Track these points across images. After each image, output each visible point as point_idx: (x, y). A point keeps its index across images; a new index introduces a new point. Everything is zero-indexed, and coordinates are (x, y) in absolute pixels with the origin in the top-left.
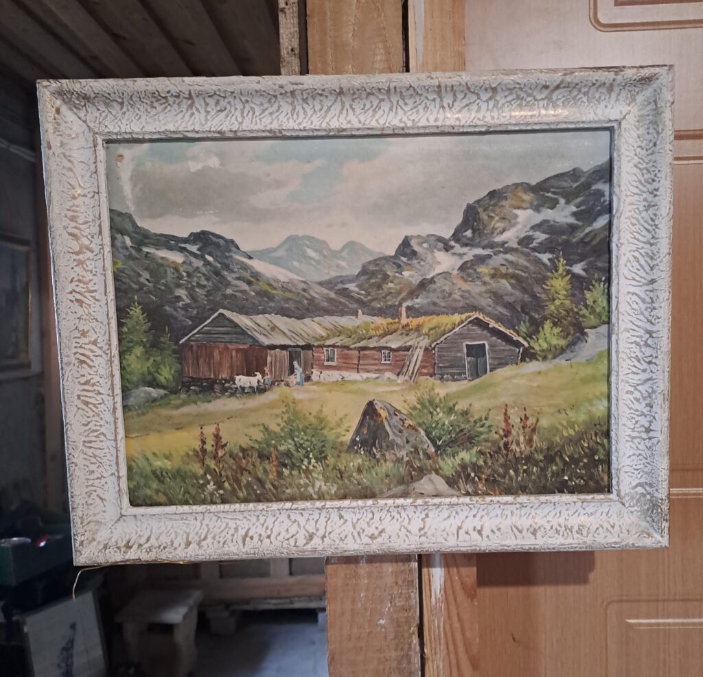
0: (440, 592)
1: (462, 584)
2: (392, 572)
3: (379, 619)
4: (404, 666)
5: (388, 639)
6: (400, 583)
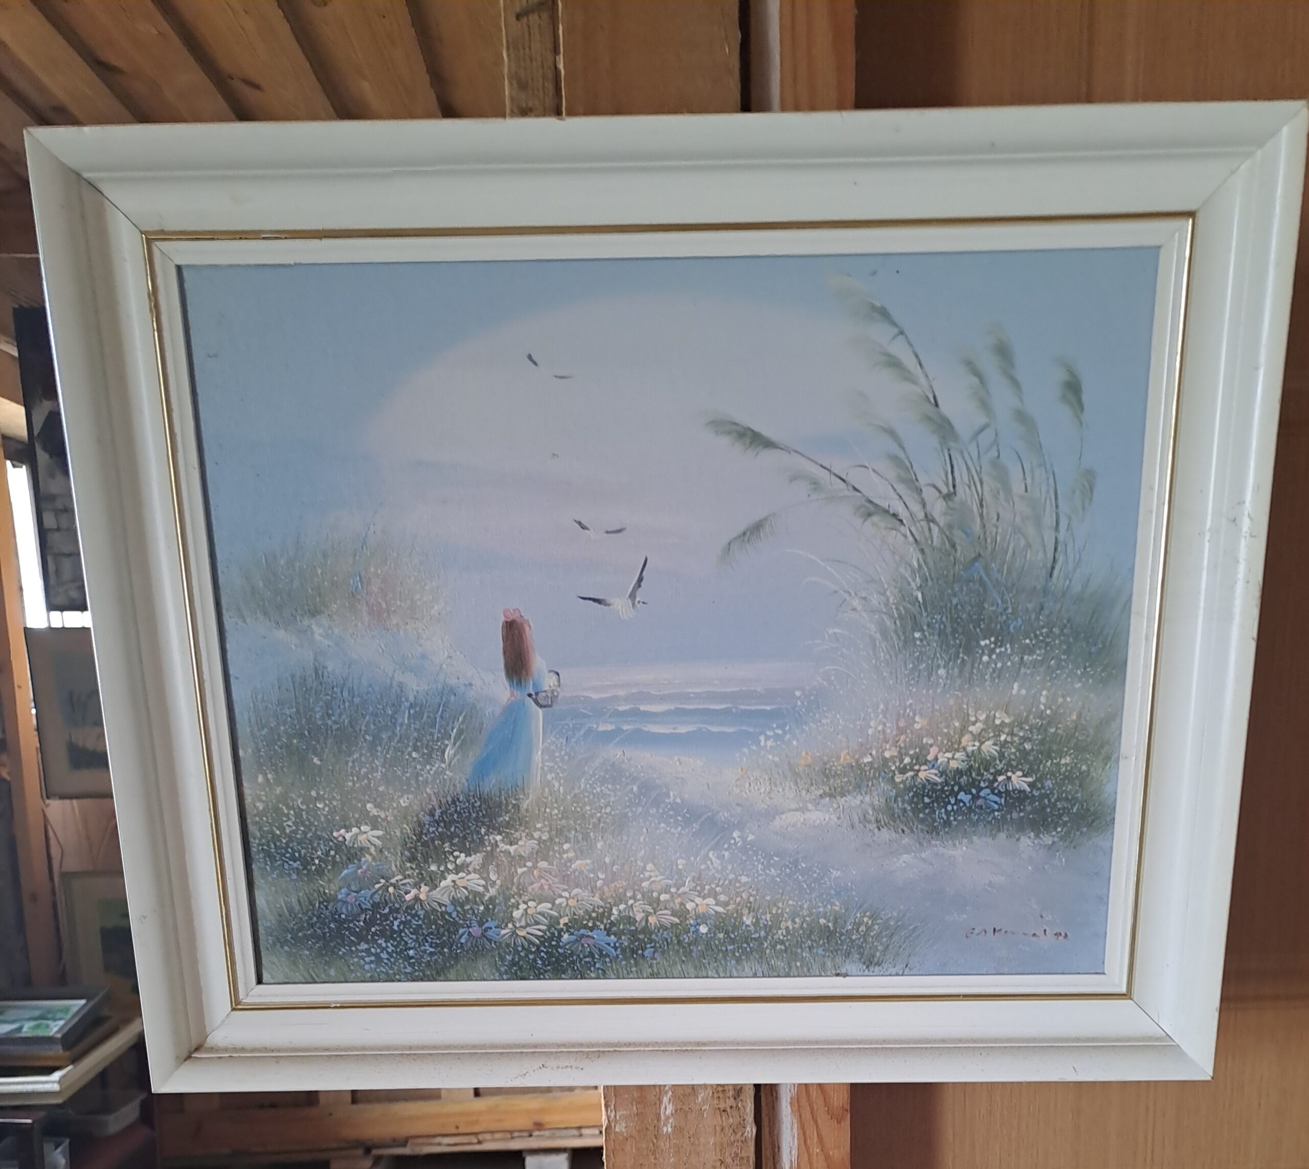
1: (827, 1158)
2: (715, 1144)
6: (729, 1160)
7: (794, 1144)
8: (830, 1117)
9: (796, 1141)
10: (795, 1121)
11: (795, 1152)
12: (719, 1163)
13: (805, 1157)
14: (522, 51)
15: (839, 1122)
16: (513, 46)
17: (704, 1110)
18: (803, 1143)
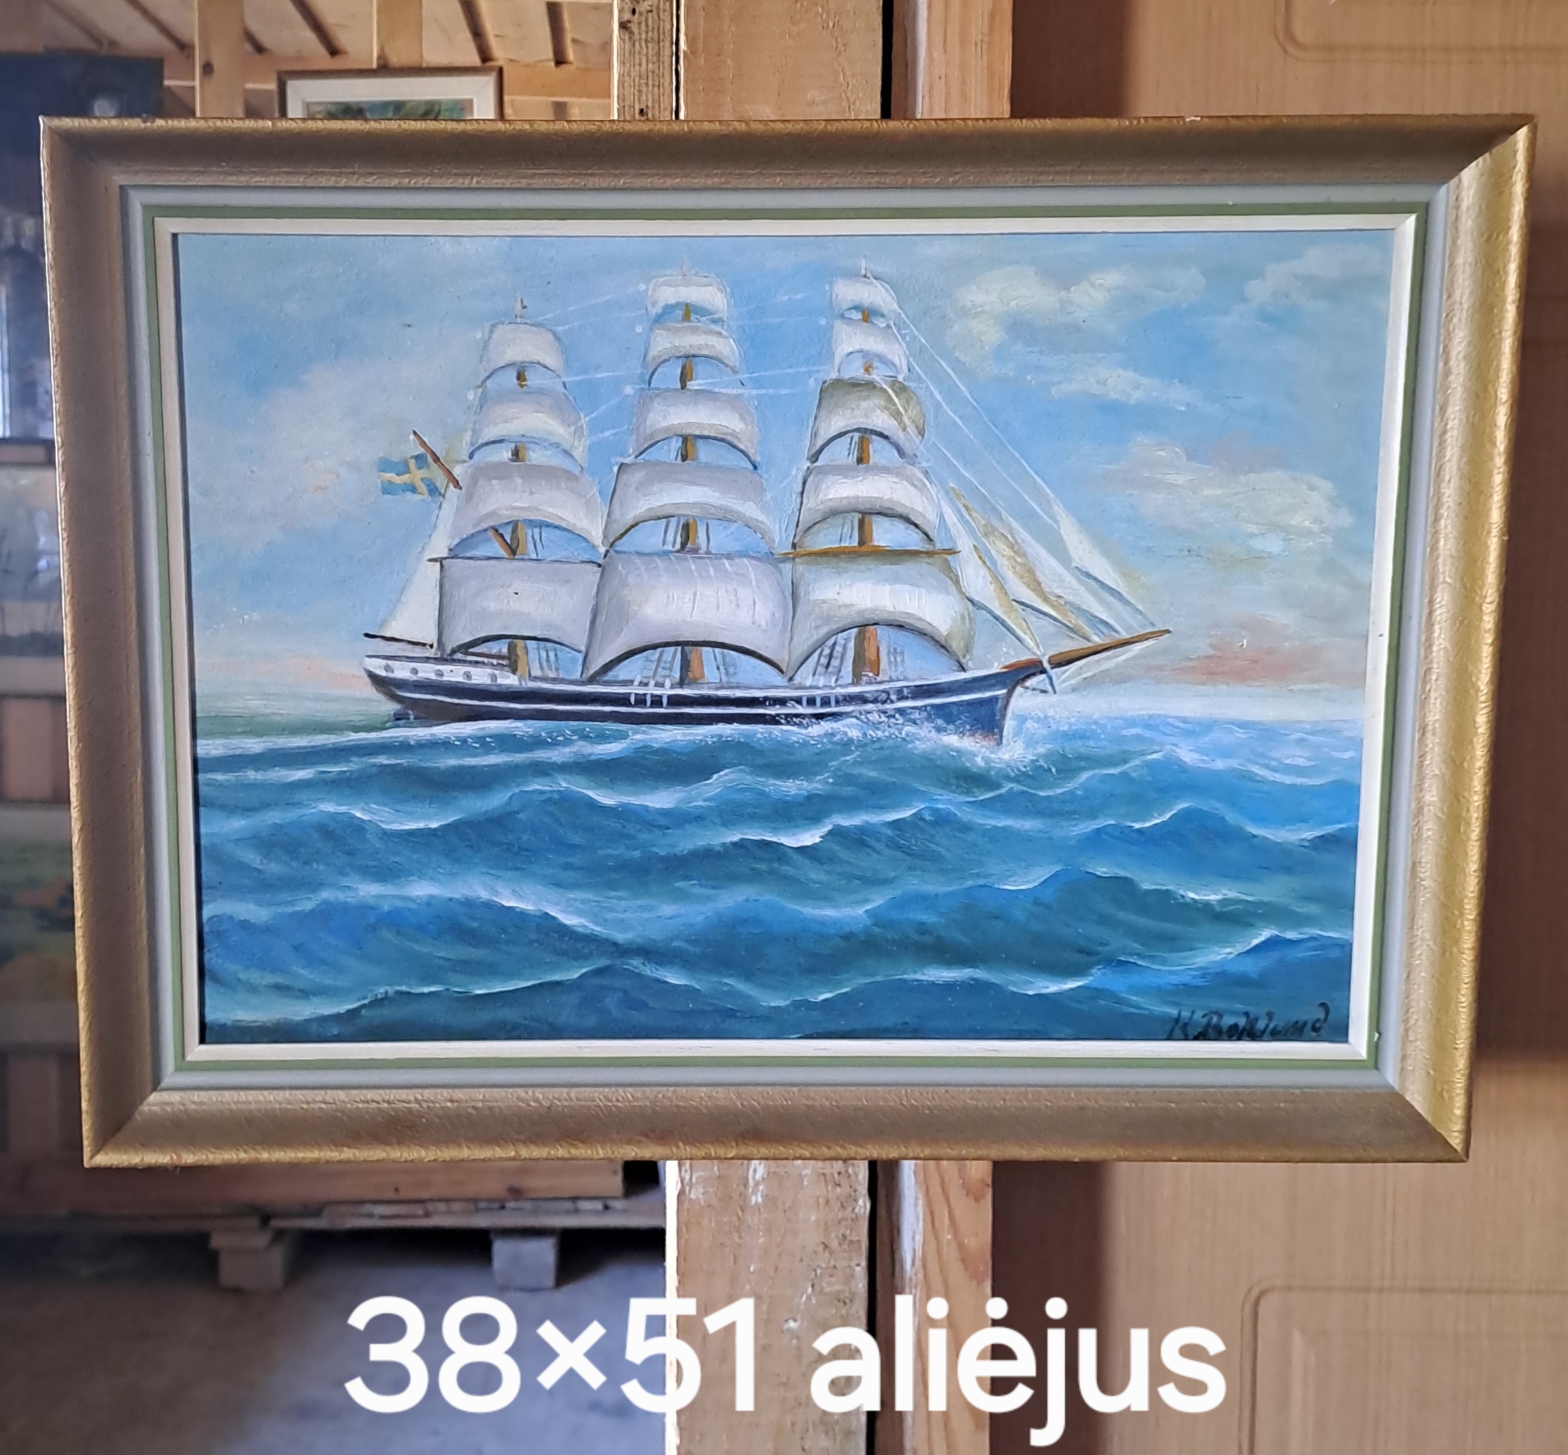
1: (961, 1247)
2: (817, 1221)
3: (787, 1321)
5: (805, 1361)
6: (834, 1244)
7: (918, 1226)
8: (965, 1192)
9: (921, 1223)
10: (920, 1196)
11: (919, 1238)
12: (822, 1247)
13: (932, 1246)
15: (977, 1200)
17: (806, 1175)
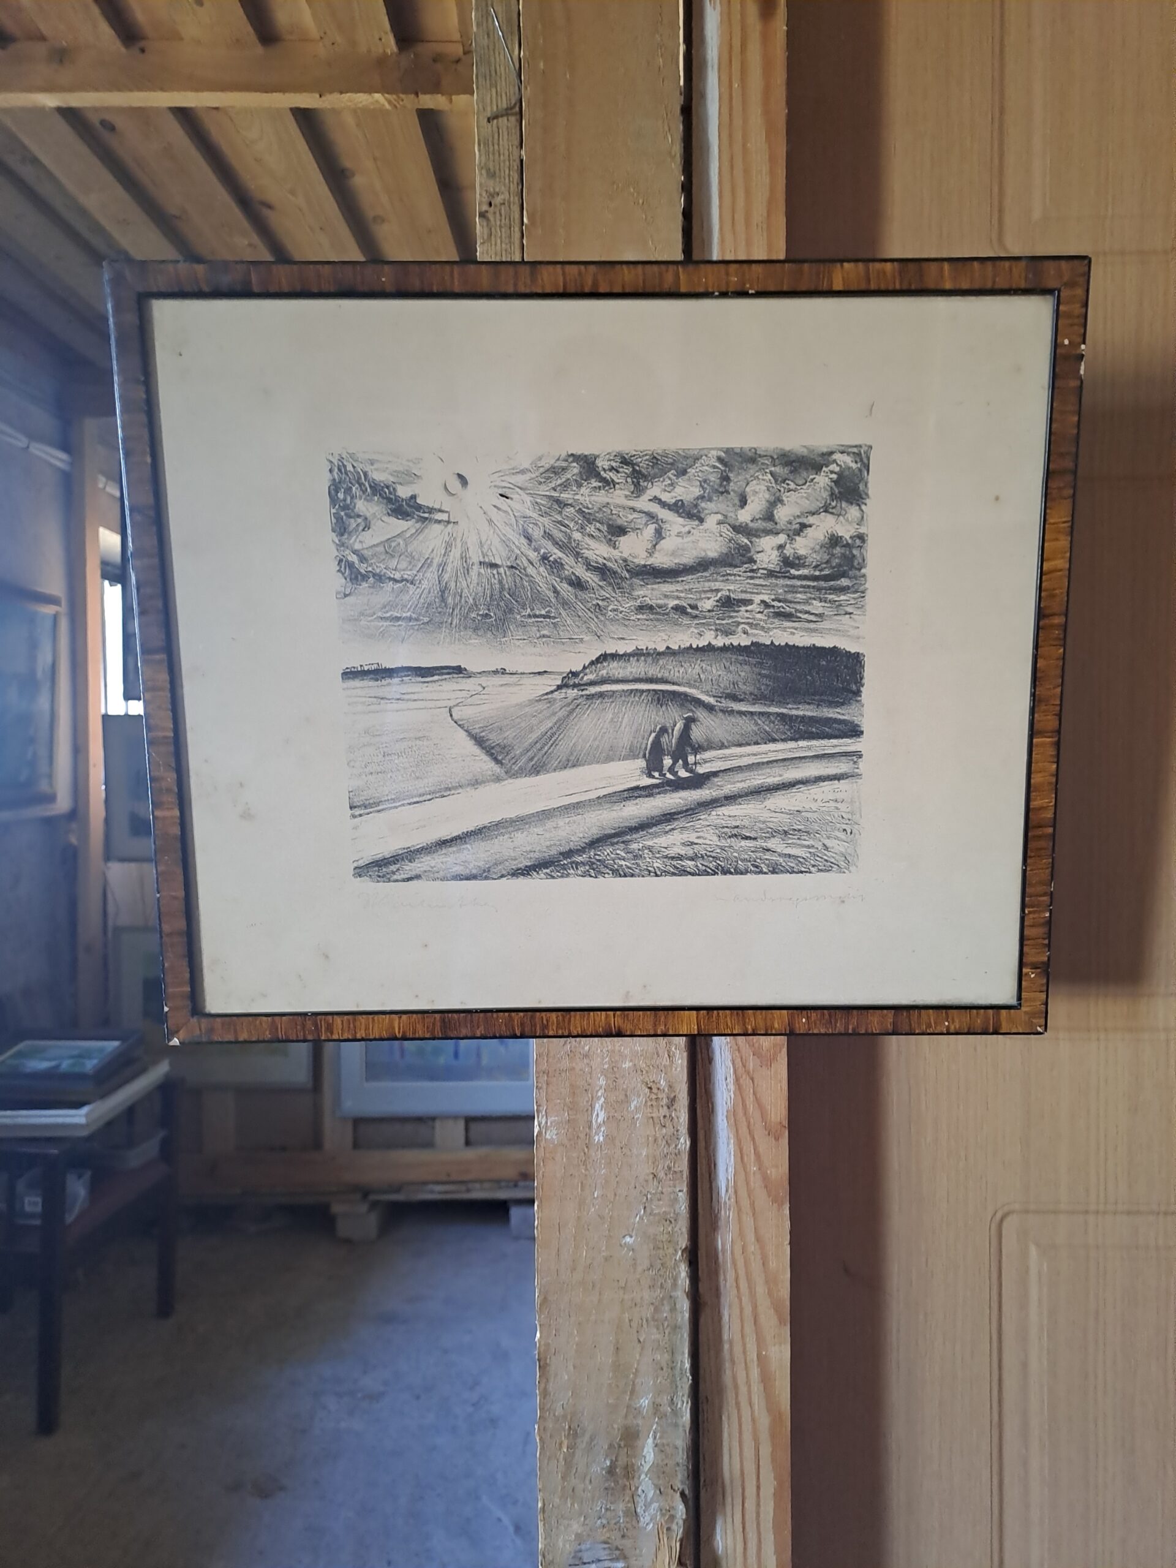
0: (727, 1191)
1: (765, 1178)
2: (647, 1156)
3: (624, 1237)
4: (665, 1315)
5: (640, 1269)
6: (662, 1175)
7: (730, 1161)
8: (767, 1133)
9: (732, 1157)
10: (731, 1136)
11: (731, 1170)
12: (652, 1176)
13: (742, 1176)
14: (491, 146)
15: (777, 1139)
16: (484, 143)
17: (638, 1119)
18: (739, 1160)
